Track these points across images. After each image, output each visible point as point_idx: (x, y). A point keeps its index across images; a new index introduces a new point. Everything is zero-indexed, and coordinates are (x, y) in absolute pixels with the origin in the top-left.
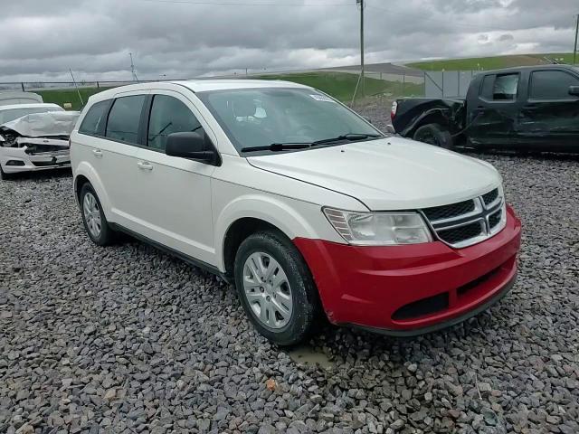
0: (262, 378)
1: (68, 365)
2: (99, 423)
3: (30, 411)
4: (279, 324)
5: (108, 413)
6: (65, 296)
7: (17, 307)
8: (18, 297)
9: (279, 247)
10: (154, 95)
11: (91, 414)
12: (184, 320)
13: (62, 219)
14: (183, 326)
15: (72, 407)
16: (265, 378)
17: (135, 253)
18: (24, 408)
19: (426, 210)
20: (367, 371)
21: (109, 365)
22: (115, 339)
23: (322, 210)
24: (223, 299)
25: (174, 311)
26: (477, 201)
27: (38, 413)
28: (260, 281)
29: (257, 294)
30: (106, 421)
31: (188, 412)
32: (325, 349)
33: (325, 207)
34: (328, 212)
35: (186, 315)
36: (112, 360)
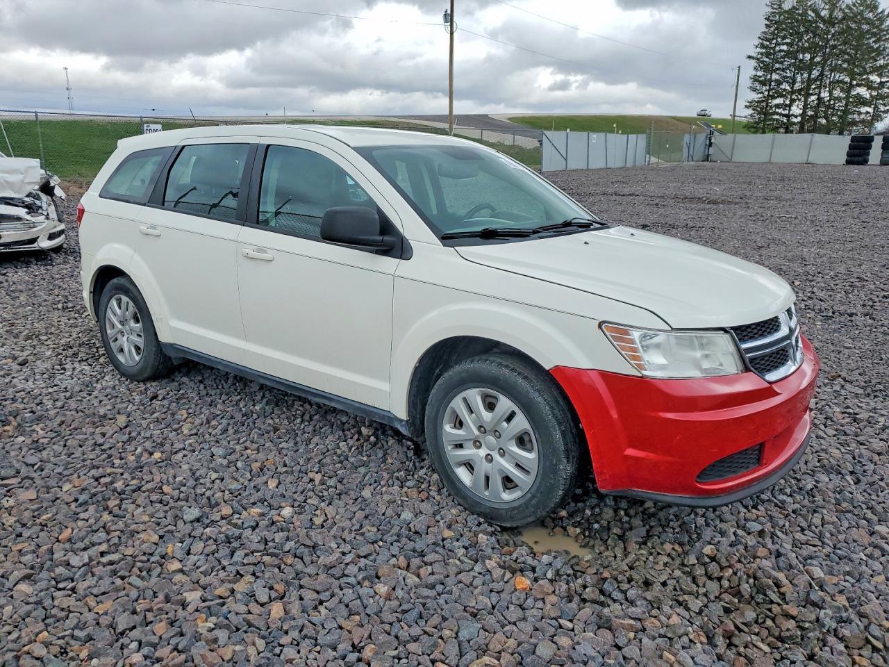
0: (504, 575)
1: (181, 571)
2: (279, 656)
3: (155, 646)
4: (507, 496)
5: (285, 640)
6: (117, 462)
7: (39, 482)
8: (33, 466)
9: (520, 381)
10: (268, 146)
11: (261, 644)
12: (339, 495)
13: (44, 338)
14: (341, 503)
15: (222, 635)
16: (508, 575)
17: (203, 393)
18: (140, 643)
19: (735, 329)
20: (651, 558)
21: (251, 568)
22: (241, 527)
23: (600, 326)
24: (384, 461)
25: (317, 482)
26: (783, 318)
27: (170, 647)
28: (476, 432)
29: (468, 452)
30: (290, 652)
31: (416, 631)
32: (571, 530)
33: (604, 322)
34: (609, 329)
35: (339, 486)
36: (251, 559)
